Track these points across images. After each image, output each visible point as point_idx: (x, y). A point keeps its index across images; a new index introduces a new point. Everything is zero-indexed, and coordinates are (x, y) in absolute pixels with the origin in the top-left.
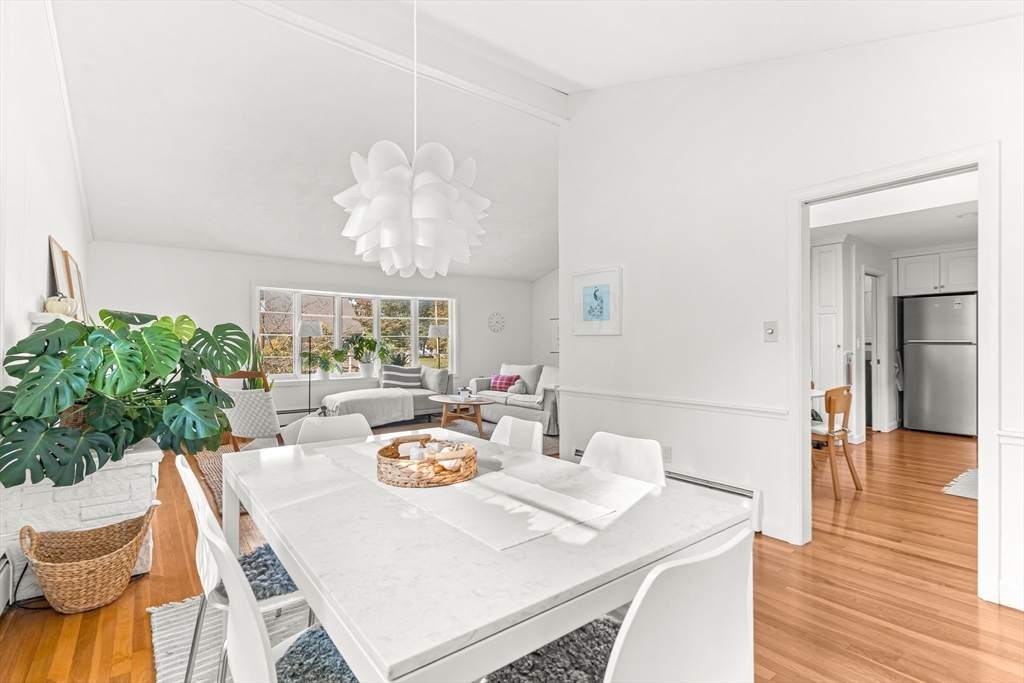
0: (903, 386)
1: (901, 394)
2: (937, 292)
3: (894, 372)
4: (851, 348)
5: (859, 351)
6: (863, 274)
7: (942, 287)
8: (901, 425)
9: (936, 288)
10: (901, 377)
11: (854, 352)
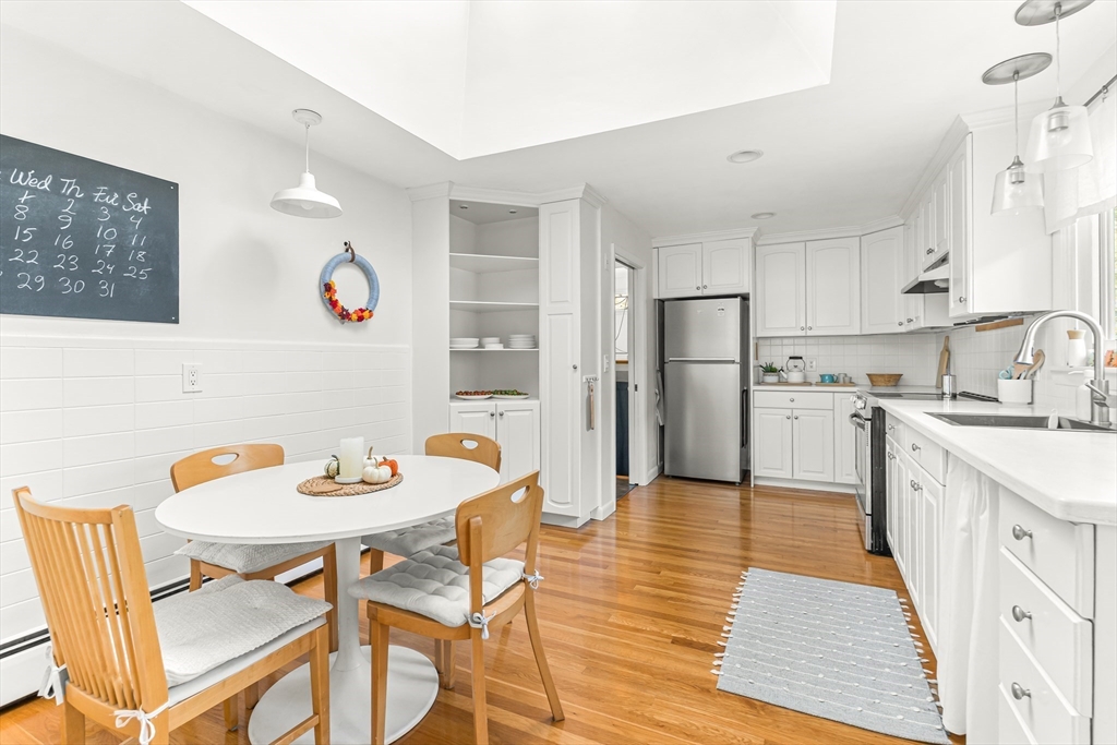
0: (665, 417)
1: (662, 429)
2: (699, 294)
3: (655, 400)
4: (595, 371)
5: (606, 373)
6: (613, 259)
7: (705, 287)
8: (662, 474)
9: (698, 288)
10: (662, 406)
11: (599, 377)
